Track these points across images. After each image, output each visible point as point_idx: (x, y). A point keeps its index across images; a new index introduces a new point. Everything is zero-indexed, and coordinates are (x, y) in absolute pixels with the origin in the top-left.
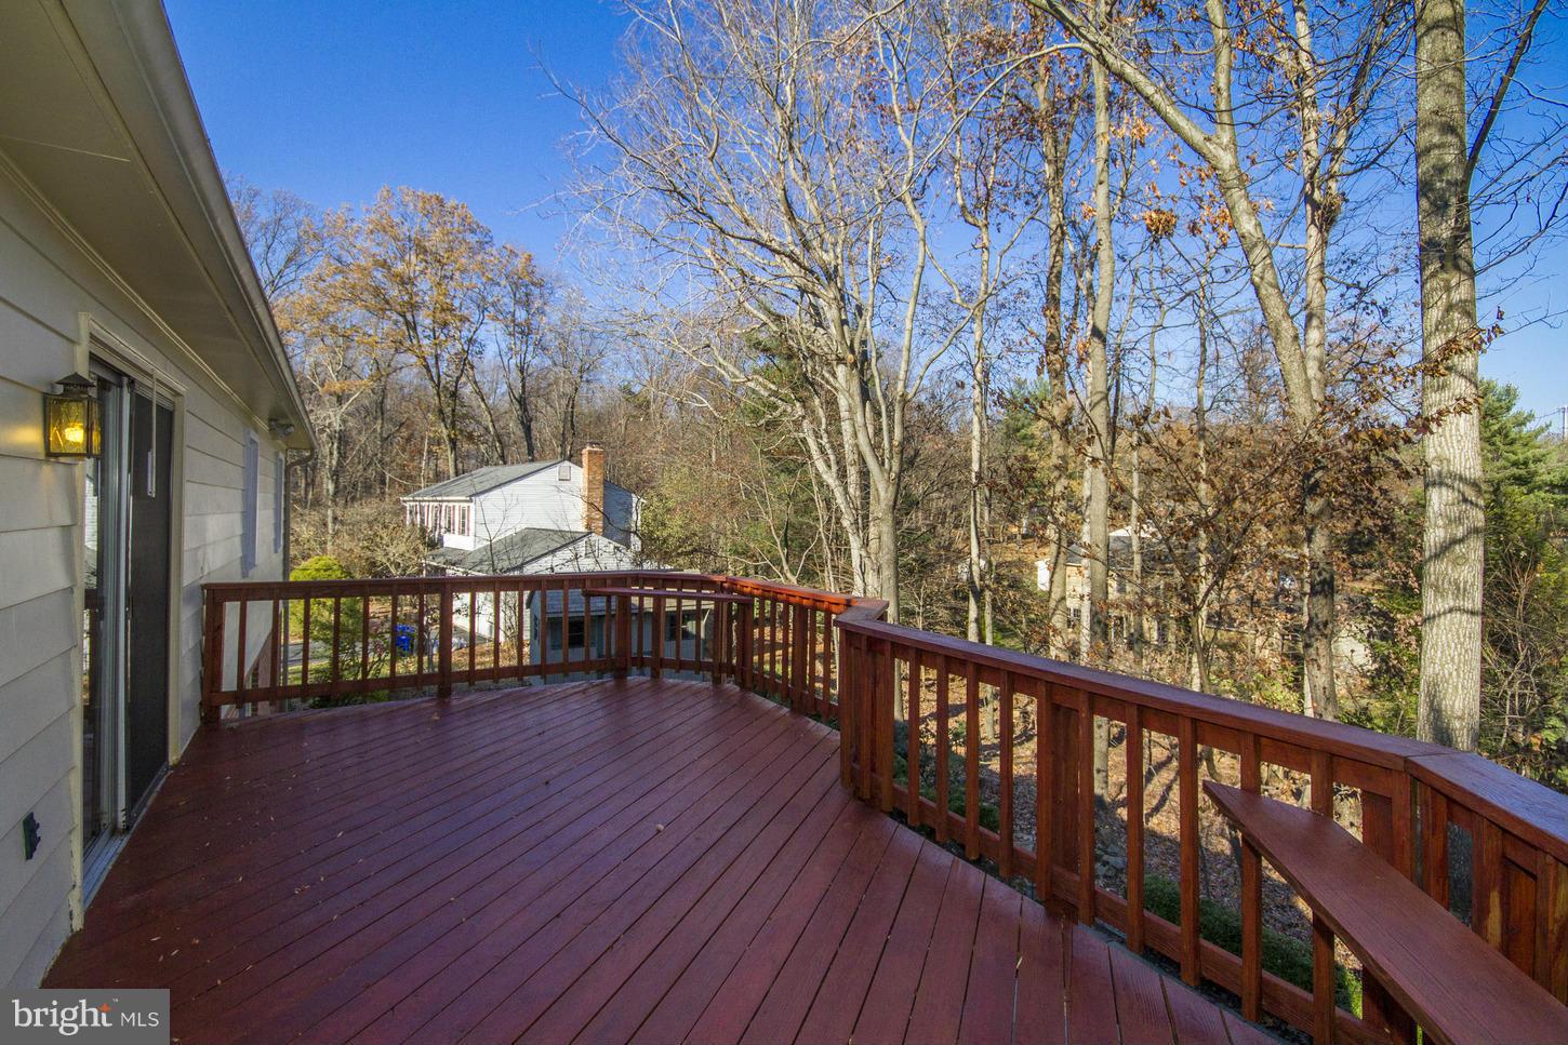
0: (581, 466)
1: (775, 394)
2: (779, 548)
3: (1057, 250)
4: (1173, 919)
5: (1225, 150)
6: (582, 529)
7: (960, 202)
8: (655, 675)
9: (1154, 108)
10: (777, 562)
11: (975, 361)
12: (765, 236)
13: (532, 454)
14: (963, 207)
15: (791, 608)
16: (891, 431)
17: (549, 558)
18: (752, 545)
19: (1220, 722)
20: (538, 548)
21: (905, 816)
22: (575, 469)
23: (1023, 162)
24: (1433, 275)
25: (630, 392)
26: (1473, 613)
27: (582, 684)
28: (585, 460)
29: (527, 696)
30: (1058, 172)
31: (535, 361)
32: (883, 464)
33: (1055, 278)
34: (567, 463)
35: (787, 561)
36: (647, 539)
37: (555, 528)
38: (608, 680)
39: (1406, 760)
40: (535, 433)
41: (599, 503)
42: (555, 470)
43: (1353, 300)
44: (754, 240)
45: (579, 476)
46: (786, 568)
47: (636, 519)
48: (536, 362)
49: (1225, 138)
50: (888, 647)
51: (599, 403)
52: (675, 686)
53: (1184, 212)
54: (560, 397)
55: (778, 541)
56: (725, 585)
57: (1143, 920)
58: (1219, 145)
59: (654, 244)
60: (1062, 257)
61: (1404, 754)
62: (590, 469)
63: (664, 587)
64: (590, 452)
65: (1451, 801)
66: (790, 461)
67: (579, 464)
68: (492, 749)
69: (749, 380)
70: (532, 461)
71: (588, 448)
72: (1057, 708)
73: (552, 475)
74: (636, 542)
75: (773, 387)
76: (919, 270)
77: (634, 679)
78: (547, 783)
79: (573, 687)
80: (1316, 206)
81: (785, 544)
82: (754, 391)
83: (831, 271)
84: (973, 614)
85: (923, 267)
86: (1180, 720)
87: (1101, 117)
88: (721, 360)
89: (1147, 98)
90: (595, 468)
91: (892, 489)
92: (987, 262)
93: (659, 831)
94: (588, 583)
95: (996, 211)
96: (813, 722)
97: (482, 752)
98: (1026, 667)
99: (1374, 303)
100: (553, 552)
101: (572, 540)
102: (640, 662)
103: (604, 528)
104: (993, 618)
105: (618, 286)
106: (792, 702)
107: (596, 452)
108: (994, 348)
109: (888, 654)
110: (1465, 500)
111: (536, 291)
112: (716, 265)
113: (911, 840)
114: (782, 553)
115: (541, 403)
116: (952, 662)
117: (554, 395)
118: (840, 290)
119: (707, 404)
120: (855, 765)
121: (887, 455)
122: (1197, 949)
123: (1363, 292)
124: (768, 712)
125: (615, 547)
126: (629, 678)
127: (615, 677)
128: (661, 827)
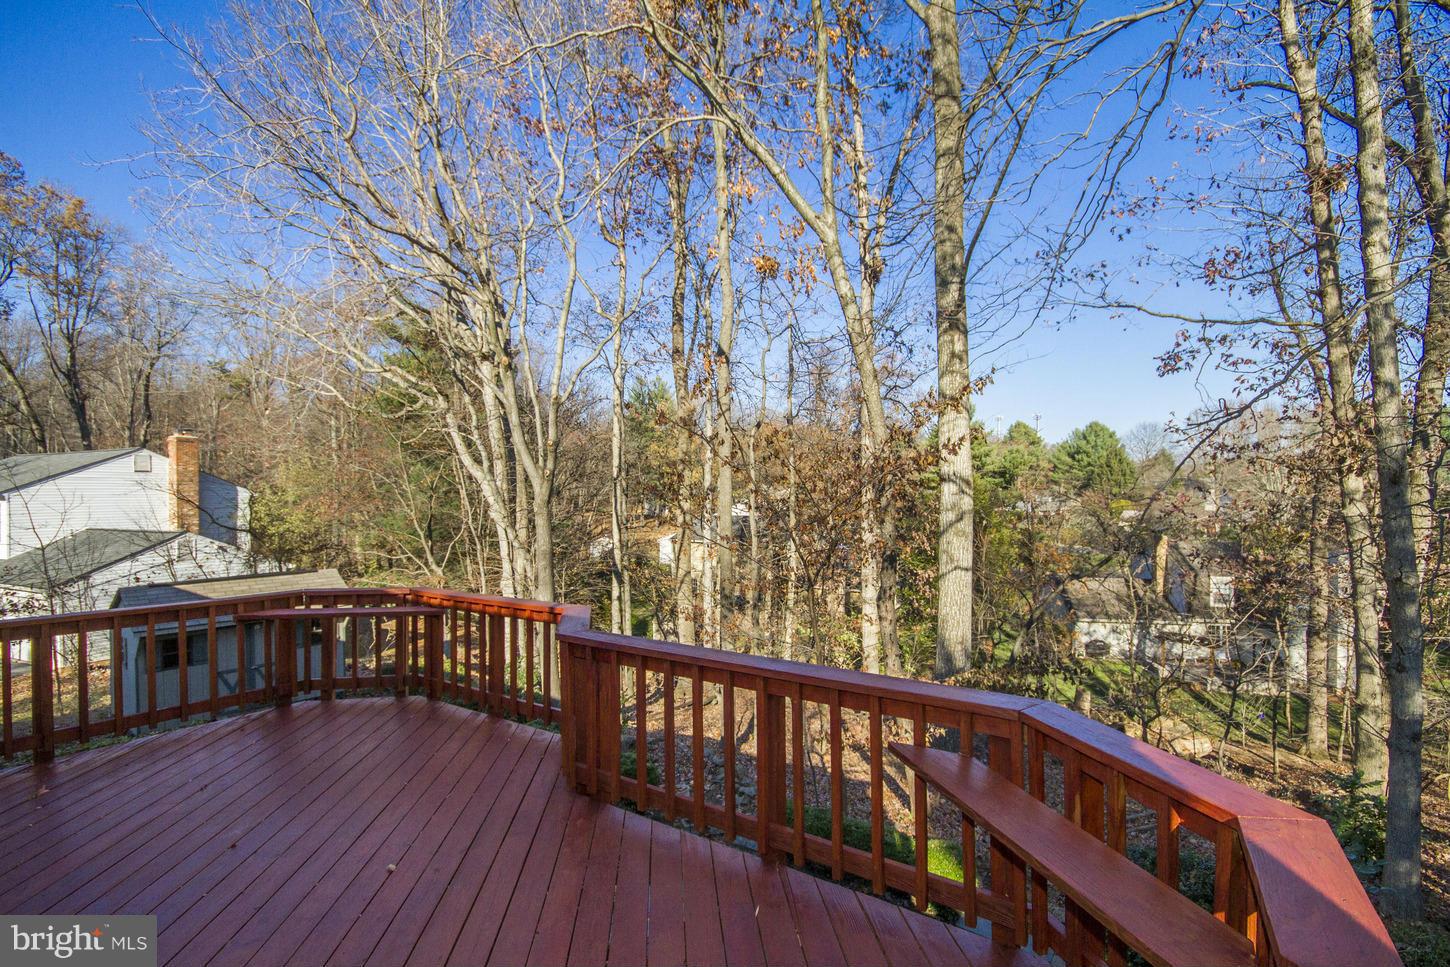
0: (168, 456)
1: (415, 386)
2: (423, 541)
3: (680, 274)
4: (869, 849)
5: (829, 227)
6: (171, 526)
7: (600, 221)
8: (326, 697)
9: (779, 185)
10: (420, 553)
11: (613, 365)
12: (412, 230)
13: (88, 437)
14: (603, 227)
15: (487, 619)
16: (545, 433)
17: (127, 564)
18: (391, 538)
19: (900, 698)
20: (110, 553)
21: (635, 804)
22: (157, 459)
23: (650, 193)
24: (945, 331)
25: (224, 371)
26: (967, 570)
27: (240, 720)
28: (172, 449)
29: (164, 746)
30: (681, 206)
31: (89, 328)
32: (537, 462)
33: (679, 298)
34: (146, 452)
35: (432, 554)
36: (258, 535)
37: (135, 528)
38: (269, 712)
39: (1019, 712)
40: (90, 413)
41: (193, 494)
42: (129, 461)
43: (889, 339)
44: (405, 235)
45: (164, 468)
46: (431, 559)
47: (243, 516)
48: (93, 329)
49: (830, 219)
50: (614, 656)
51: (181, 381)
52: (352, 706)
53: (785, 262)
54: (124, 373)
55: (422, 534)
56: (409, 597)
57: (842, 852)
58: (826, 223)
59: (267, 215)
60: (685, 280)
61: (1018, 708)
62: (178, 459)
63: (335, 603)
64: (179, 441)
65: (1045, 736)
66: (432, 453)
67: (162, 450)
68: (142, 819)
69: (386, 371)
70: (89, 448)
71: (176, 435)
72: (770, 697)
73: (126, 465)
74: (245, 539)
75: (413, 379)
76: (571, 284)
77: (300, 704)
78: (233, 846)
79: (227, 725)
80: (866, 266)
81: (429, 536)
82: (390, 382)
83: (484, 273)
84: (615, 593)
85: (574, 282)
86: (871, 699)
87: (721, 173)
88: (352, 349)
89: (774, 176)
90: (186, 458)
91: (546, 485)
92: (625, 279)
93: (391, 872)
94: (241, 608)
95: (632, 234)
96: (514, 725)
97: (132, 824)
98: (745, 667)
99: (902, 343)
100: (133, 556)
101: (154, 541)
102: (308, 686)
103: (201, 525)
104: (632, 595)
105: (217, 255)
106: (491, 707)
107: (187, 440)
108: (631, 356)
109: (614, 662)
110: (963, 492)
111: (91, 244)
112: (355, 252)
113: (640, 825)
114: (426, 545)
115: (95, 377)
116: (674, 664)
117: (117, 370)
118: (494, 293)
119: (335, 393)
120: (581, 765)
121: (541, 453)
122: (883, 866)
123: (897, 334)
124: (465, 721)
125: (220, 548)
126: (294, 705)
127: (278, 706)
128: (392, 867)
